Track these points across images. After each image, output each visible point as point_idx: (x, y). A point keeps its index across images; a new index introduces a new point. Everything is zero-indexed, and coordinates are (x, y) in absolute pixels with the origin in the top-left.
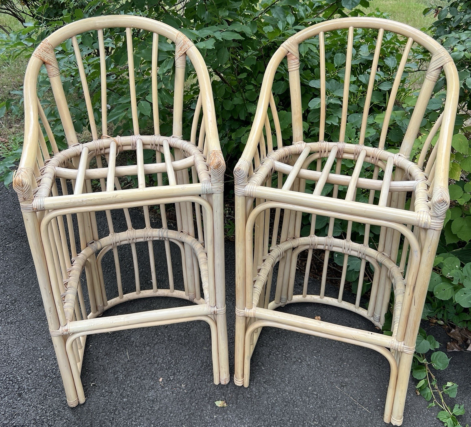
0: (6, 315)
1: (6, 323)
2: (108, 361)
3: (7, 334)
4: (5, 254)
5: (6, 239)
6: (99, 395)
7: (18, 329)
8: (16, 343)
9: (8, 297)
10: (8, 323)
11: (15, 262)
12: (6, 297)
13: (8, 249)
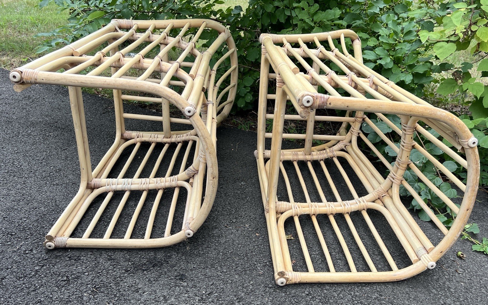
0: (51, 180)
1: (51, 185)
2: (165, 210)
3: (54, 192)
4: (45, 140)
5: (45, 130)
6: (160, 233)
7: (65, 189)
8: (63, 198)
9: (52, 168)
10: (54, 185)
11: (57, 145)
12: (50, 167)
13: (48, 137)
